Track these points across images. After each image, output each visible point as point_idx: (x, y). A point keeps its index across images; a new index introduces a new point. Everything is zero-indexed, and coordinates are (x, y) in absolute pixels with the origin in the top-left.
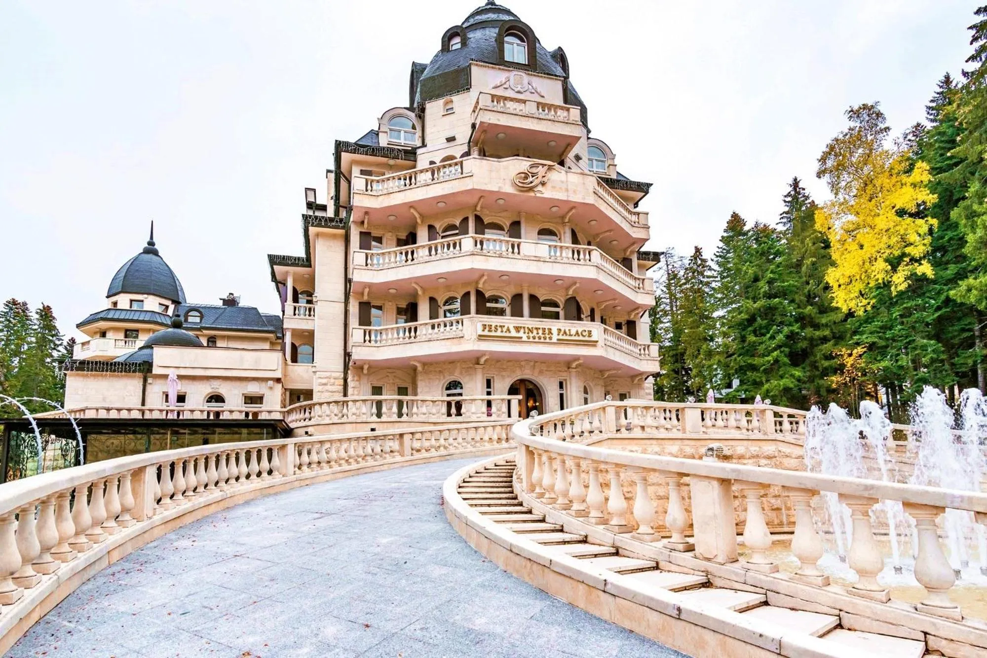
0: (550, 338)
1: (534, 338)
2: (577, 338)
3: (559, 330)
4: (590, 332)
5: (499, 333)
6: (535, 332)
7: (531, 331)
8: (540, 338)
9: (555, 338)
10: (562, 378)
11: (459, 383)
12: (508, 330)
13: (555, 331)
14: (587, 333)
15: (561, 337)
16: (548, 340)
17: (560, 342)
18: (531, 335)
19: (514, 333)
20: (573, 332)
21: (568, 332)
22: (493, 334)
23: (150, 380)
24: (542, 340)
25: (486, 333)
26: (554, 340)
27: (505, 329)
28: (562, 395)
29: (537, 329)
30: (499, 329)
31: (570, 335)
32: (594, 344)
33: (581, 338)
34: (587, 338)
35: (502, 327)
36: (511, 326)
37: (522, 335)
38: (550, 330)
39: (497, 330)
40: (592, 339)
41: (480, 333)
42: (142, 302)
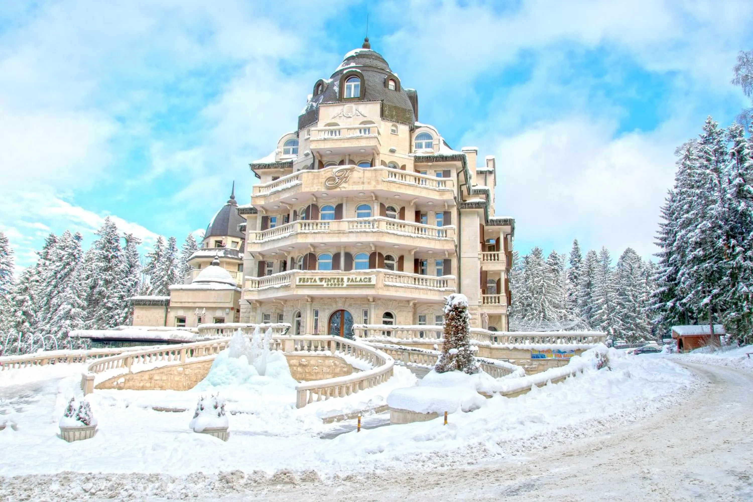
0: (342, 285)
1: (331, 285)
2: (361, 283)
3: (349, 279)
4: (370, 279)
5: (309, 283)
6: (332, 281)
7: (329, 280)
8: (335, 285)
9: (346, 283)
12: (315, 280)
13: (346, 279)
14: (368, 280)
15: (349, 283)
16: (340, 286)
17: (349, 287)
18: (329, 283)
19: (318, 283)
20: (358, 279)
21: (354, 280)
22: (306, 284)
23: (169, 310)
24: (337, 286)
25: (301, 283)
26: (345, 285)
27: (313, 281)
29: (333, 279)
30: (310, 281)
31: (356, 281)
32: (373, 286)
33: (363, 283)
34: (368, 283)
35: (311, 279)
36: (317, 279)
37: (324, 283)
38: (342, 279)
39: (308, 281)
40: (372, 283)
41: (298, 283)
42: (222, 241)
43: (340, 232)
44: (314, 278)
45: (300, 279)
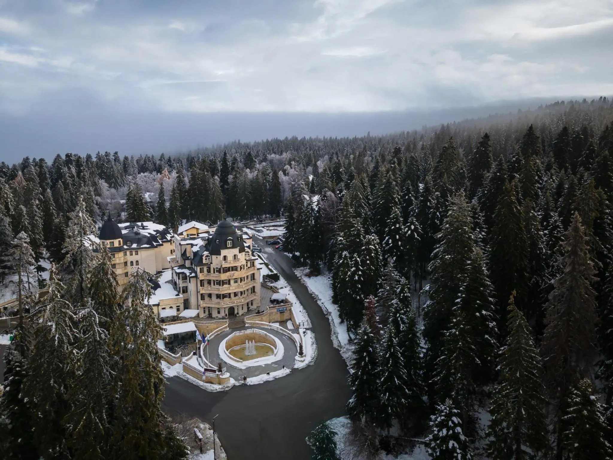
5: (226, 304)
11: (219, 309)
13: (235, 302)
19: (228, 303)
25: (224, 304)
28: (238, 309)
29: (233, 302)
37: (230, 304)
42: (113, 242)
43: (233, 290)
44: (228, 301)
45: (224, 301)
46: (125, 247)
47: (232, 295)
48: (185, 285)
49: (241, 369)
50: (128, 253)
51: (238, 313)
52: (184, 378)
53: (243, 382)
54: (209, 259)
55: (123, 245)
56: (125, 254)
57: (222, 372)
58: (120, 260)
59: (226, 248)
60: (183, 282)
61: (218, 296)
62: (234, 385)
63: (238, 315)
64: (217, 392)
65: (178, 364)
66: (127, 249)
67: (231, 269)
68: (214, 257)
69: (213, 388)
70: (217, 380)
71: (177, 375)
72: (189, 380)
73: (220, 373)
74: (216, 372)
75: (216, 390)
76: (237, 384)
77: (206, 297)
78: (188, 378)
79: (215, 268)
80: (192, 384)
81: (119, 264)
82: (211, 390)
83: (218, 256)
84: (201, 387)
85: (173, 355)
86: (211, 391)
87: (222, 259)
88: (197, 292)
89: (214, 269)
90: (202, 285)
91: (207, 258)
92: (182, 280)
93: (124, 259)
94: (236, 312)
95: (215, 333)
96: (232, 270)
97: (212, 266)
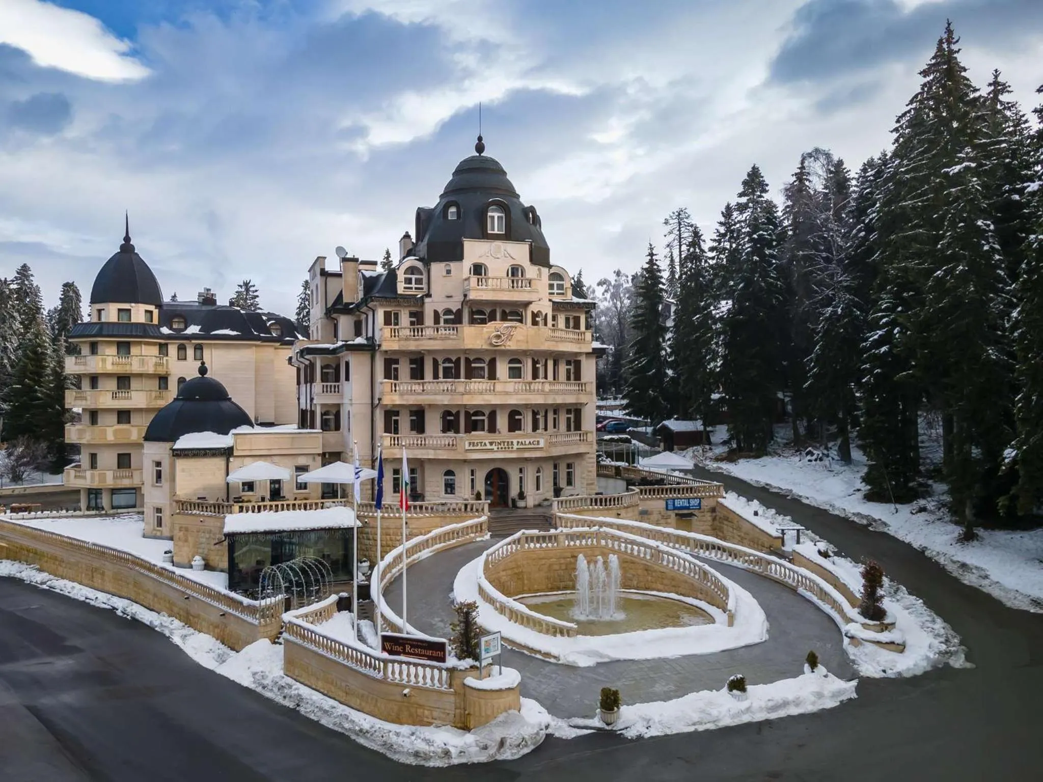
0: (512, 448)
1: (502, 448)
2: (530, 446)
3: (518, 442)
4: (538, 442)
5: (479, 447)
6: (502, 445)
7: (499, 444)
8: (505, 448)
9: (515, 447)
10: (521, 467)
11: (453, 472)
12: (485, 444)
13: (515, 443)
14: (536, 443)
15: (519, 446)
16: (510, 450)
17: (518, 450)
18: (500, 447)
19: (489, 447)
20: (527, 442)
21: (524, 443)
22: (475, 448)
23: (231, 459)
24: (507, 450)
25: (471, 448)
26: (514, 449)
27: (483, 444)
28: (521, 478)
29: (504, 442)
31: (525, 445)
32: (542, 448)
33: (532, 446)
34: (537, 446)
35: (481, 443)
36: (487, 442)
37: (495, 448)
38: (512, 442)
39: (478, 445)
40: (540, 446)
41: (467, 447)
42: (129, 310)
43: (507, 393)
44: (484, 441)
45: (470, 444)
46: (165, 330)
47: (502, 422)
48: (331, 399)
49: (571, 668)
50: (173, 350)
51: (522, 496)
52: (279, 699)
53: (596, 722)
54: (419, 281)
55: (161, 325)
56: (163, 349)
57: (477, 658)
58: (143, 363)
59: (483, 235)
60: (325, 390)
61: (450, 422)
62: (549, 736)
63: (521, 504)
64: (453, 768)
65: (263, 644)
66: (169, 337)
67: (498, 316)
68: (437, 269)
69: (428, 742)
70: (450, 703)
71: (252, 686)
72: (302, 710)
73: (469, 662)
74: (443, 660)
75: (447, 753)
76: (565, 730)
77: (405, 422)
78: (300, 699)
79: (440, 310)
80: (316, 724)
81: (140, 376)
82: (416, 754)
83: (453, 265)
84: (361, 741)
85: (246, 601)
86: (412, 761)
87: (466, 274)
88: (373, 407)
89: (436, 313)
90: (390, 372)
91: (414, 277)
92: (322, 381)
93: (156, 365)
94: (514, 492)
95: (436, 539)
96: (504, 318)
97: (429, 307)
